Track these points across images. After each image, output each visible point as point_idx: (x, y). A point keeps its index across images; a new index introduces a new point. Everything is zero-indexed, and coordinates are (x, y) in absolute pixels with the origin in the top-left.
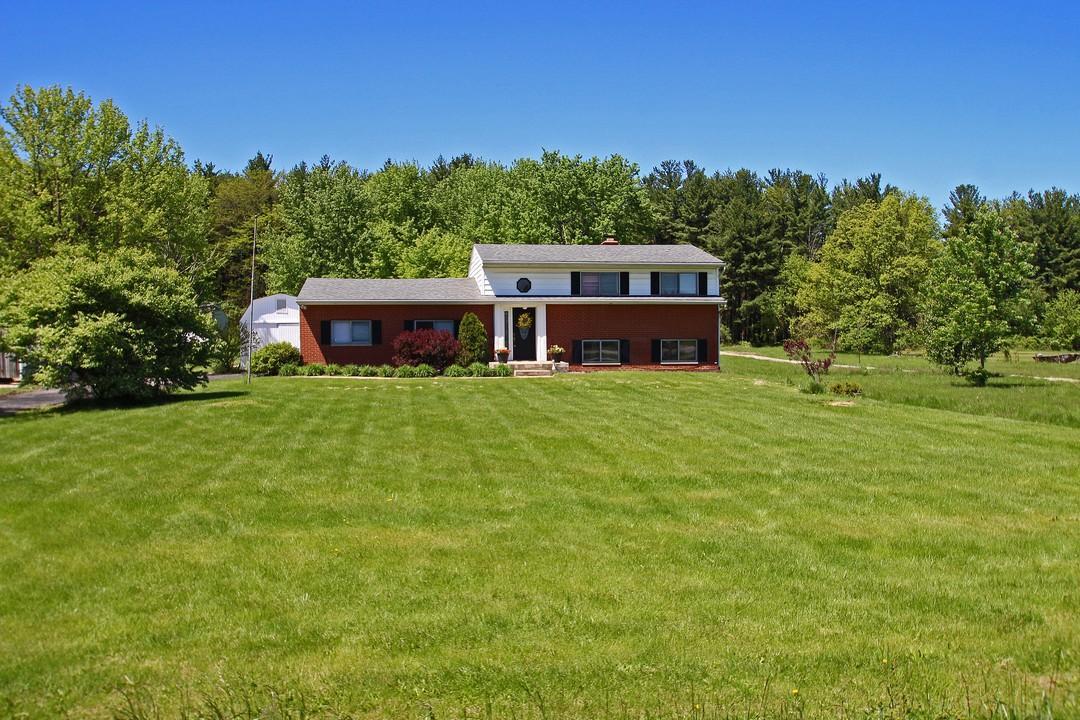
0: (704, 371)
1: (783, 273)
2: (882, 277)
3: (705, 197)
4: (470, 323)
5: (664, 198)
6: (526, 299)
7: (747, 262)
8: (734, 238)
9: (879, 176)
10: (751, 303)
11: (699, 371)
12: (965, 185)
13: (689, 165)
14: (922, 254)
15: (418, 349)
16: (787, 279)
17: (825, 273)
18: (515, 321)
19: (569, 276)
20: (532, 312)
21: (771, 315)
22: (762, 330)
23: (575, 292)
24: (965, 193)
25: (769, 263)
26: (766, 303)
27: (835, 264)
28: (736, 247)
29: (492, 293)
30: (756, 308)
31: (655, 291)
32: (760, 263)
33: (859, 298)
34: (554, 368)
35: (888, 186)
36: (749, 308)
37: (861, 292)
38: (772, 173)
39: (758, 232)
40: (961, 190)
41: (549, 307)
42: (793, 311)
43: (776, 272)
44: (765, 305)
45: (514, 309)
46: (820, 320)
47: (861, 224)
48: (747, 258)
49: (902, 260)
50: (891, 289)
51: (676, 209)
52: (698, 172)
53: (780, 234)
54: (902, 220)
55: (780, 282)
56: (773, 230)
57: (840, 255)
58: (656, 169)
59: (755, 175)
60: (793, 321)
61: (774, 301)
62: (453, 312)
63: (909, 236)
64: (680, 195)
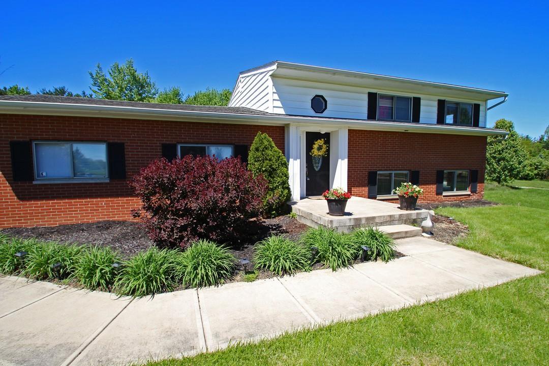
6: (321, 120)
18: (309, 147)
19: (366, 97)
20: (327, 137)
29: (282, 111)
41: (350, 132)
45: (307, 132)
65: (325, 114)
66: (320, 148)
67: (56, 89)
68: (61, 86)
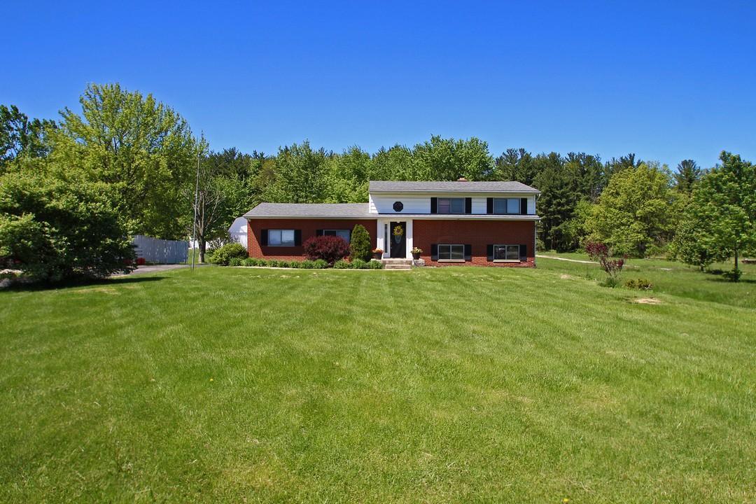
0: (524, 267)
1: (576, 211)
2: (638, 212)
3: (530, 168)
4: (359, 232)
5: (507, 169)
6: (399, 216)
7: (555, 205)
8: (547, 191)
9: (634, 155)
10: (557, 228)
11: (520, 267)
12: (687, 160)
13: (522, 151)
14: (663, 198)
15: (318, 248)
16: (578, 214)
17: (602, 210)
18: (392, 231)
19: (430, 200)
20: (403, 225)
21: (568, 235)
22: (563, 244)
23: (434, 211)
24: (687, 164)
25: (568, 205)
26: (566, 228)
27: (608, 205)
28: (548, 196)
29: (376, 212)
30: (560, 231)
31: (490, 211)
32: (562, 205)
33: (623, 224)
34: (413, 264)
35: (639, 161)
36: (556, 231)
37: (624, 221)
38: (570, 155)
39: (561, 188)
40: (685, 163)
41: (415, 222)
42: (582, 232)
43: (572, 210)
44: (565, 229)
45: (391, 223)
46: (599, 237)
47: (625, 181)
48: (554, 202)
49: (651, 201)
50: (644, 219)
51: (514, 175)
52: (527, 154)
53: (574, 189)
54: (651, 178)
55: (574, 216)
56: (570, 187)
57: (612, 199)
58: (504, 154)
59: (559, 156)
60: (582, 238)
61: (571, 227)
62: (348, 224)
63: (655, 188)
64: (516, 167)
65: (402, 212)
66: (398, 231)
67: (226, 151)
68: (228, 148)
